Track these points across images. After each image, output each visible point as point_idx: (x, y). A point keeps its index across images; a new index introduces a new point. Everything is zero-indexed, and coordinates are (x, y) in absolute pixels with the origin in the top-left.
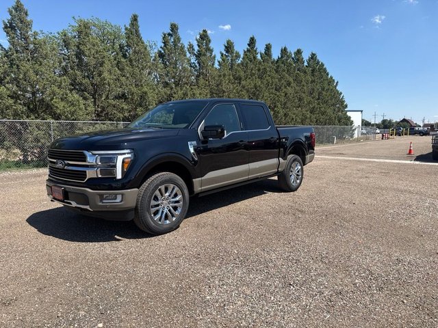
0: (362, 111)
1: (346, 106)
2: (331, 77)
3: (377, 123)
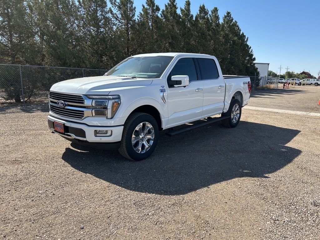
0: (268, 64)
1: (254, 59)
2: (243, 34)
3: (282, 74)
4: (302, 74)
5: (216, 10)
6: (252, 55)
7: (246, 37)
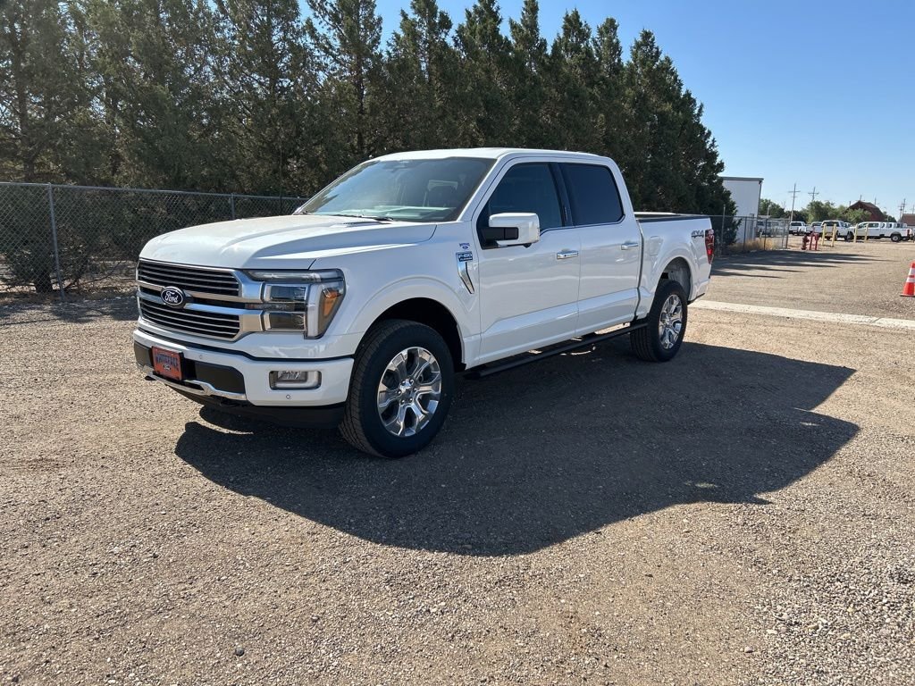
0: (760, 181)
1: (721, 166)
2: (688, 94)
3: (799, 209)
4: (854, 207)
5: (611, 26)
6: (714, 155)
7: (698, 105)
